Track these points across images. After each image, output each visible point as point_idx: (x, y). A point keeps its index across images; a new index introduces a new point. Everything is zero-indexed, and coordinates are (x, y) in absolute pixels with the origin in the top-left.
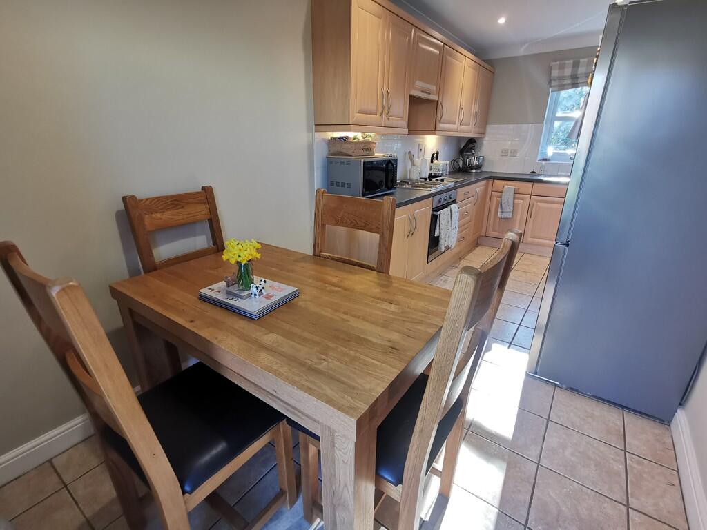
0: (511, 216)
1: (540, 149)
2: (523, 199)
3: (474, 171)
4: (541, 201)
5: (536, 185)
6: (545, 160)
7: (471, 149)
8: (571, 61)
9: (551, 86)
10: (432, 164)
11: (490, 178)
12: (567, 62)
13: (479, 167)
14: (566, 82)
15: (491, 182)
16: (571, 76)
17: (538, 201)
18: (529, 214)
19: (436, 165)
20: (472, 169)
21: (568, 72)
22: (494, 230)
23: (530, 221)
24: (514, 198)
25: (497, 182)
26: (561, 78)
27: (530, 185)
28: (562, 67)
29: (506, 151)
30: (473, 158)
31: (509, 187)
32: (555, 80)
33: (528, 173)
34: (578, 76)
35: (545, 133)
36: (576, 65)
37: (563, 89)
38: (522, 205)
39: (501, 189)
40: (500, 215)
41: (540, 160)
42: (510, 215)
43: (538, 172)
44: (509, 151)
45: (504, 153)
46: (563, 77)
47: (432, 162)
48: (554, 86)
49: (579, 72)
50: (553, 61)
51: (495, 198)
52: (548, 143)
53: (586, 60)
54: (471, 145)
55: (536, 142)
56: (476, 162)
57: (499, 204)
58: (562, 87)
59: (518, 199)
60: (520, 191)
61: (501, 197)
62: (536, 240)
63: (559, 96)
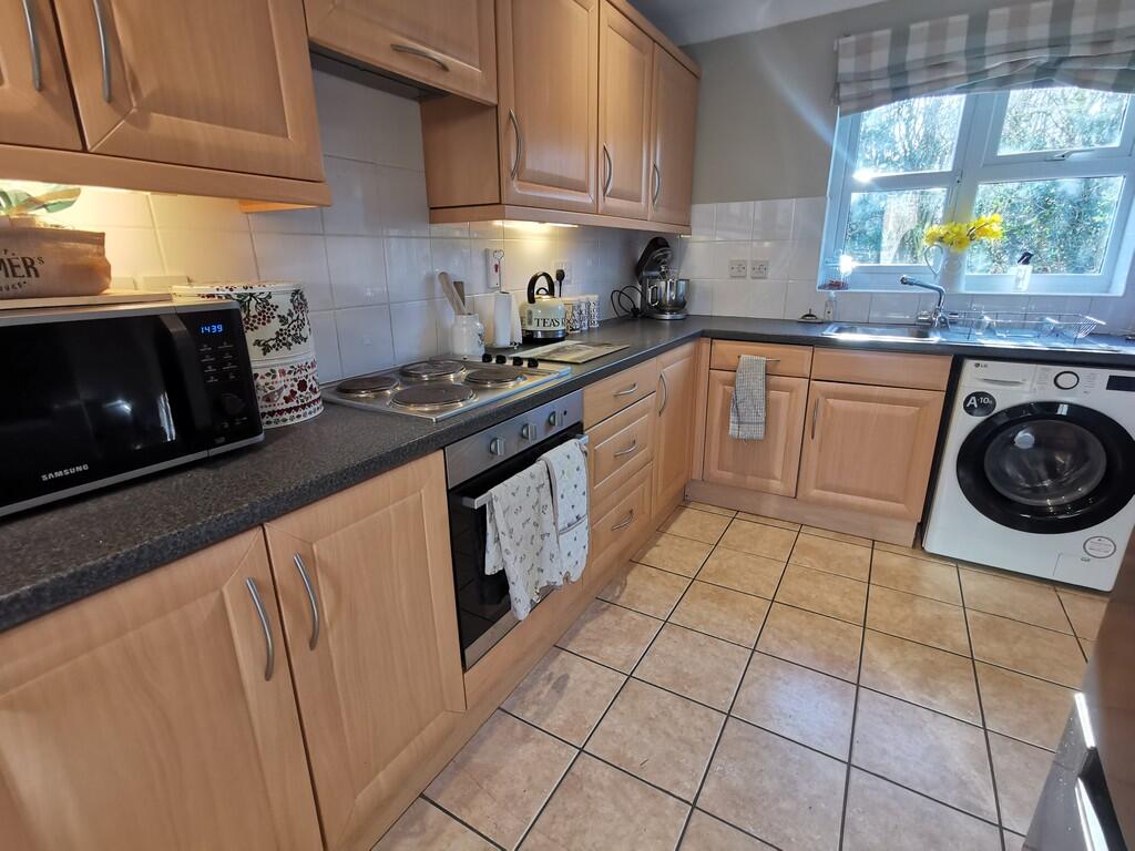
0: (761, 435)
1: (822, 257)
2: (790, 389)
3: (668, 316)
4: (837, 396)
5: (821, 352)
6: (836, 285)
7: (656, 264)
8: (887, 32)
9: (839, 101)
10: (530, 307)
11: (703, 334)
12: (876, 34)
13: (679, 305)
14: (876, 86)
15: (705, 345)
16: (889, 68)
17: (828, 395)
18: (809, 426)
19: (545, 308)
20: (663, 312)
21: (880, 59)
22: (721, 467)
23: (812, 447)
24: (768, 387)
25: (721, 346)
26: (864, 77)
27: (806, 352)
28: (863, 50)
29: (741, 266)
30: (663, 284)
31: (751, 357)
32: (847, 83)
33: (798, 317)
34: (907, 68)
35: (829, 220)
36: (900, 39)
37: (871, 107)
38: (790, 403)
39: (733, 362)
40: (733, 429)
41: (823, 287)
42: (759, 432)
43: (821, 316)
44: (749, 268)
45: (738, 270)
46: (869, 73)
47: (531, 300)
48: (848, 100)
49: (909, 57)
50: (838, 37)
51: (721, 387)
52: (839, 246)
53: (926, 24)
54: (658, 254)
55: (811, 243)
56: (670, 295)
57: (731, 403)
58: (868, 101)
59: (779, 388)
60: (781, 368)
61: (732, 383)
62: (831, 495)
63: (858, 126)
